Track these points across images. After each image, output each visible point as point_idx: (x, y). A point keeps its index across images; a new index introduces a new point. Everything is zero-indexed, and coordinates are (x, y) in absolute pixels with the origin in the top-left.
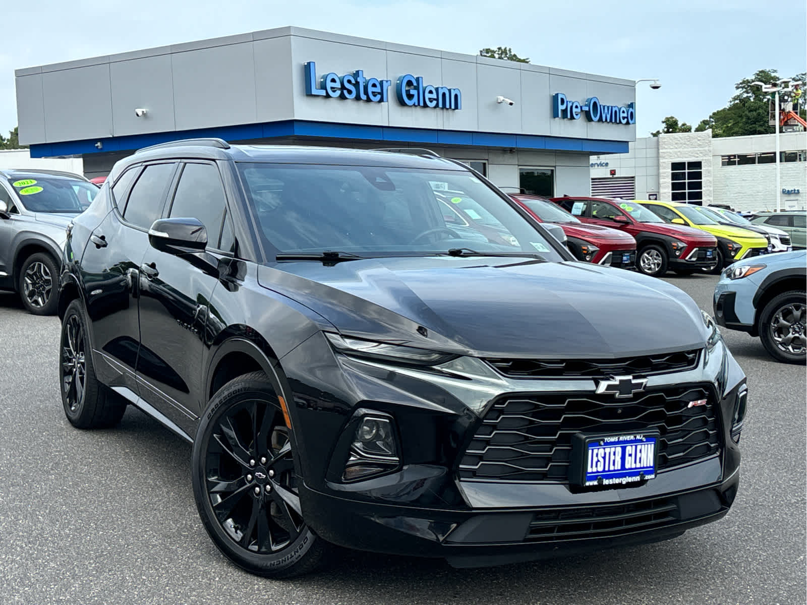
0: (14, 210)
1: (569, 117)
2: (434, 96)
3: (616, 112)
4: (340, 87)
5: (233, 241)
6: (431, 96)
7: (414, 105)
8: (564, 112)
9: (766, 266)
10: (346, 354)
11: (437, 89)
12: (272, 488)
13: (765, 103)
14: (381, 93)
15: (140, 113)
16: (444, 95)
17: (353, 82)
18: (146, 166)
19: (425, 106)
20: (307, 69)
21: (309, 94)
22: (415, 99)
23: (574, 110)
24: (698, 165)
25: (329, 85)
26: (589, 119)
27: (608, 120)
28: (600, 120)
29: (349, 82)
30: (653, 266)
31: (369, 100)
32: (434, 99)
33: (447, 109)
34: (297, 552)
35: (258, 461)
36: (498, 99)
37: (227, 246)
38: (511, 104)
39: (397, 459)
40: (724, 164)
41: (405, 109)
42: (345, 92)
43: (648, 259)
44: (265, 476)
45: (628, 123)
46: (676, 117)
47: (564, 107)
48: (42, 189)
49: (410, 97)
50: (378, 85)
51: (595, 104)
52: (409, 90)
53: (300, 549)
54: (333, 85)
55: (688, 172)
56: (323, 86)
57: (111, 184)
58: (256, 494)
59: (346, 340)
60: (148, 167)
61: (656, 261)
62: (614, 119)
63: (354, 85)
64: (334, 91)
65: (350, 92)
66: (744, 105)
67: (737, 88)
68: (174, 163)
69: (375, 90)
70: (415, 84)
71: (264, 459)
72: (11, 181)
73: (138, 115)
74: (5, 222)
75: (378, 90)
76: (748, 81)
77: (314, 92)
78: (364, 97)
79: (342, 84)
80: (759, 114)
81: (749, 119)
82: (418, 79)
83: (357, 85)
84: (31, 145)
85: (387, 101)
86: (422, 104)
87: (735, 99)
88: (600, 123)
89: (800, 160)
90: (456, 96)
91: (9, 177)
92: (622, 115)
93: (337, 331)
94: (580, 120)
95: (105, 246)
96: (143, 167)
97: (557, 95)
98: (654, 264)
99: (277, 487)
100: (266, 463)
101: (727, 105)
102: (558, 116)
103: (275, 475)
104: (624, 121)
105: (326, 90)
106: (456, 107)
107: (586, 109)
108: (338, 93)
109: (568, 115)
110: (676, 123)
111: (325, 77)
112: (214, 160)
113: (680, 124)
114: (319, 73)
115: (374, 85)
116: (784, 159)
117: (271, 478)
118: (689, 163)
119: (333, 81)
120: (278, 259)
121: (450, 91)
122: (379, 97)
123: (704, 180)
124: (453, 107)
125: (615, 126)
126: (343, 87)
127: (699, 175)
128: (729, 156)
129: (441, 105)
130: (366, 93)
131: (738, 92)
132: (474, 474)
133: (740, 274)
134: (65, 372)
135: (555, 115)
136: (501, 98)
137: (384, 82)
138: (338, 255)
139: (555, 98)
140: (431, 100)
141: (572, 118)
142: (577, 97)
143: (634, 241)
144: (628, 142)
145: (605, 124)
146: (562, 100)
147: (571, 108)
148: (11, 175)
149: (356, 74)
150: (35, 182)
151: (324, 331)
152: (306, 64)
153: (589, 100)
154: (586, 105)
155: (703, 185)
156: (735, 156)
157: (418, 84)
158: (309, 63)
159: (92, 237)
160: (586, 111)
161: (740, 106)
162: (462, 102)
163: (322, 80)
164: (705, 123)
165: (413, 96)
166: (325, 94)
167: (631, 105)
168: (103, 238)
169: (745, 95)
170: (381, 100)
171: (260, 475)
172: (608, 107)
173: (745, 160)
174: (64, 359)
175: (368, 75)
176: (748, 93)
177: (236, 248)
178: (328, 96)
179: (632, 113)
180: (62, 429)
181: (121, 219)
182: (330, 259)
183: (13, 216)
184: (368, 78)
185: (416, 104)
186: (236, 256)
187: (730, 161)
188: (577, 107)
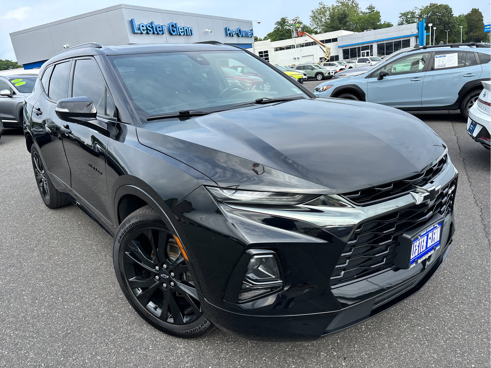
0: (14, 93)
1: (232, 36)
2: (183, 30)
3: (247, 33)
4: (146, 29)
5: (115, 109)
6: (182, 31)
7: (176, 35)
8: (230, 34)
9: (333, 85)
10: (226, 203)
11: (183, 28)
12: (175, 284)
13: (285, 29)
14: (162, 31)
15: (66, 47)
16: (186, 30)
17: (151, 26)
18: (55, 65)
19: (180, 35)
20: (132, 22)
21: (134, 33)
22: (176, 32)
23: (233, 33)
24: (267, 52)
25: (141, 28)
26: (239, 36)
27: (245, 36)
28: (242, 36)
29: (149, 26)
30: (268, 89)
31: (158, 34)
32: (183, 32)
33: (188, 35)
34: (203, 325)
35: (161, 267)
36: (206, 30)
37: (111, 113)
38: (211, 32)
39: (282, 281)
40: (275, 51)
41: (172, 36)
42: (148, 31)
43: (266, 86)
44: (168, 277)
45: (251, 37)
46: (257, 36)
47: (229, 32)
48: (25, 83)
49: (174, 31)
50: (161, 27)
51: (240, 30)
52: (173, 29)
53: (205, 323)
54: (143, 28)
55: (264, 55)
56: (139, 29)
57: (40, 77)
58: (164, 288)
59: (224, 191)
60: (57, 65)
61: (269, 87)
62: (247, 36)
63: (151, 28)
64: (144, 31)
65: (150, 31)
66: (278, 30)
67: (276, 24)
68: (69, 61)
69: (160, 29)
70: (175, 26)
71: (165, 266)
72: (10, 80)
73: (65, 48)
74: (11, 99)
75: (161, 29)
76: (279, 22)
77: (136, 32)
78: (156, 33)
79: (147, 28)
80: (283, 33)
81: (280, 35)
82: (175, 24)
83: (152, 27)
84: (24, 65)
85: (165, 34)
86: (178, 34)
87: (275, 28)
88: (242, 37)
89: (299, 47)
90: (191, 30)
91: (9, 79)
92: (249, 34)
93: (216, 185)
94: (235, 36)
95: (41, 114)
96: (54, 66)
97: (226, 27)
98: (268, 88)
99: (178, 283)
100: (167, 268)
101: (273, 31)
102: (228, 36)
103: (175, 275)
104: (250, 36)
105: (140, 30)
106: (192, 35)
107: (237, 32)
108: (146, 31)
109: (231, 35)
110: (257, 38)
111: (139, 25)
112: (92, 56)
113: (258, 39)
114: (137, 23)
115: (159, 27)
116: (301, 46)
117: (173, 277)
118: (264, 51)
119: (143, 26)
120: (148, 120)
121: (188, 28)
122: (162, 32)
123: (269, 57)
124: (190, 34)
125: (247, 38)
126: (147, 29)
127: (267, 55)
128: (276, 48)
129: (186, 34)
130: (157, 31)
131: (276, 26)
132: (340, 281)
133: (323, 89)
134: (39, 181)
135: (227, 35)
136: (207, 30)
137: (163, 26)
138: (189, 112)
139: (226, 29)
140: (182, 32)
141: (233, 36)
142: (233, 28)
143: (263, 80)
144: (251, 44)
145: (244, 38)
146: (229, 29)
147: (232, 32)
148: (9, 78)
149: (152, 23)
150: (21, 80)
151: (205, 186)
152: (130, 20)
153: (237, 29)
154: (237, 31)
155: (269, 58)
156: (278, 48)
157: (176, 26)
158: (132, 19)
159: (34, 109)
160: (237, 33)
161: (277, 31)
162: (193, 32)
163: (138, 26)
164: (265, 38)
165: (175, 31)
166: (140, 32)
167: (252, 30)
168: (39, 109)
169: (278, 27)
170: (163, 33)
171: (165, 276)
172: (244, 31)
173: (281, 49)
174: (36, 175)
175: (156, 23)
176: (279, 26)
177: (117, 114)
178: (142, 33)
179: (252, 33)
180: (43, 211)
181: (47, 98)
182: (184, 116)
183: (14, 96)
184: (156, 25)
185: (177, 34)
186: (119, 120)
187: (276, 50)
188: (234, 32)
